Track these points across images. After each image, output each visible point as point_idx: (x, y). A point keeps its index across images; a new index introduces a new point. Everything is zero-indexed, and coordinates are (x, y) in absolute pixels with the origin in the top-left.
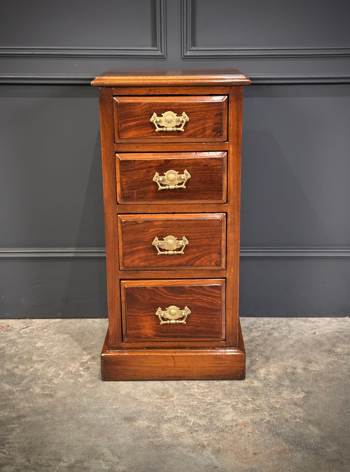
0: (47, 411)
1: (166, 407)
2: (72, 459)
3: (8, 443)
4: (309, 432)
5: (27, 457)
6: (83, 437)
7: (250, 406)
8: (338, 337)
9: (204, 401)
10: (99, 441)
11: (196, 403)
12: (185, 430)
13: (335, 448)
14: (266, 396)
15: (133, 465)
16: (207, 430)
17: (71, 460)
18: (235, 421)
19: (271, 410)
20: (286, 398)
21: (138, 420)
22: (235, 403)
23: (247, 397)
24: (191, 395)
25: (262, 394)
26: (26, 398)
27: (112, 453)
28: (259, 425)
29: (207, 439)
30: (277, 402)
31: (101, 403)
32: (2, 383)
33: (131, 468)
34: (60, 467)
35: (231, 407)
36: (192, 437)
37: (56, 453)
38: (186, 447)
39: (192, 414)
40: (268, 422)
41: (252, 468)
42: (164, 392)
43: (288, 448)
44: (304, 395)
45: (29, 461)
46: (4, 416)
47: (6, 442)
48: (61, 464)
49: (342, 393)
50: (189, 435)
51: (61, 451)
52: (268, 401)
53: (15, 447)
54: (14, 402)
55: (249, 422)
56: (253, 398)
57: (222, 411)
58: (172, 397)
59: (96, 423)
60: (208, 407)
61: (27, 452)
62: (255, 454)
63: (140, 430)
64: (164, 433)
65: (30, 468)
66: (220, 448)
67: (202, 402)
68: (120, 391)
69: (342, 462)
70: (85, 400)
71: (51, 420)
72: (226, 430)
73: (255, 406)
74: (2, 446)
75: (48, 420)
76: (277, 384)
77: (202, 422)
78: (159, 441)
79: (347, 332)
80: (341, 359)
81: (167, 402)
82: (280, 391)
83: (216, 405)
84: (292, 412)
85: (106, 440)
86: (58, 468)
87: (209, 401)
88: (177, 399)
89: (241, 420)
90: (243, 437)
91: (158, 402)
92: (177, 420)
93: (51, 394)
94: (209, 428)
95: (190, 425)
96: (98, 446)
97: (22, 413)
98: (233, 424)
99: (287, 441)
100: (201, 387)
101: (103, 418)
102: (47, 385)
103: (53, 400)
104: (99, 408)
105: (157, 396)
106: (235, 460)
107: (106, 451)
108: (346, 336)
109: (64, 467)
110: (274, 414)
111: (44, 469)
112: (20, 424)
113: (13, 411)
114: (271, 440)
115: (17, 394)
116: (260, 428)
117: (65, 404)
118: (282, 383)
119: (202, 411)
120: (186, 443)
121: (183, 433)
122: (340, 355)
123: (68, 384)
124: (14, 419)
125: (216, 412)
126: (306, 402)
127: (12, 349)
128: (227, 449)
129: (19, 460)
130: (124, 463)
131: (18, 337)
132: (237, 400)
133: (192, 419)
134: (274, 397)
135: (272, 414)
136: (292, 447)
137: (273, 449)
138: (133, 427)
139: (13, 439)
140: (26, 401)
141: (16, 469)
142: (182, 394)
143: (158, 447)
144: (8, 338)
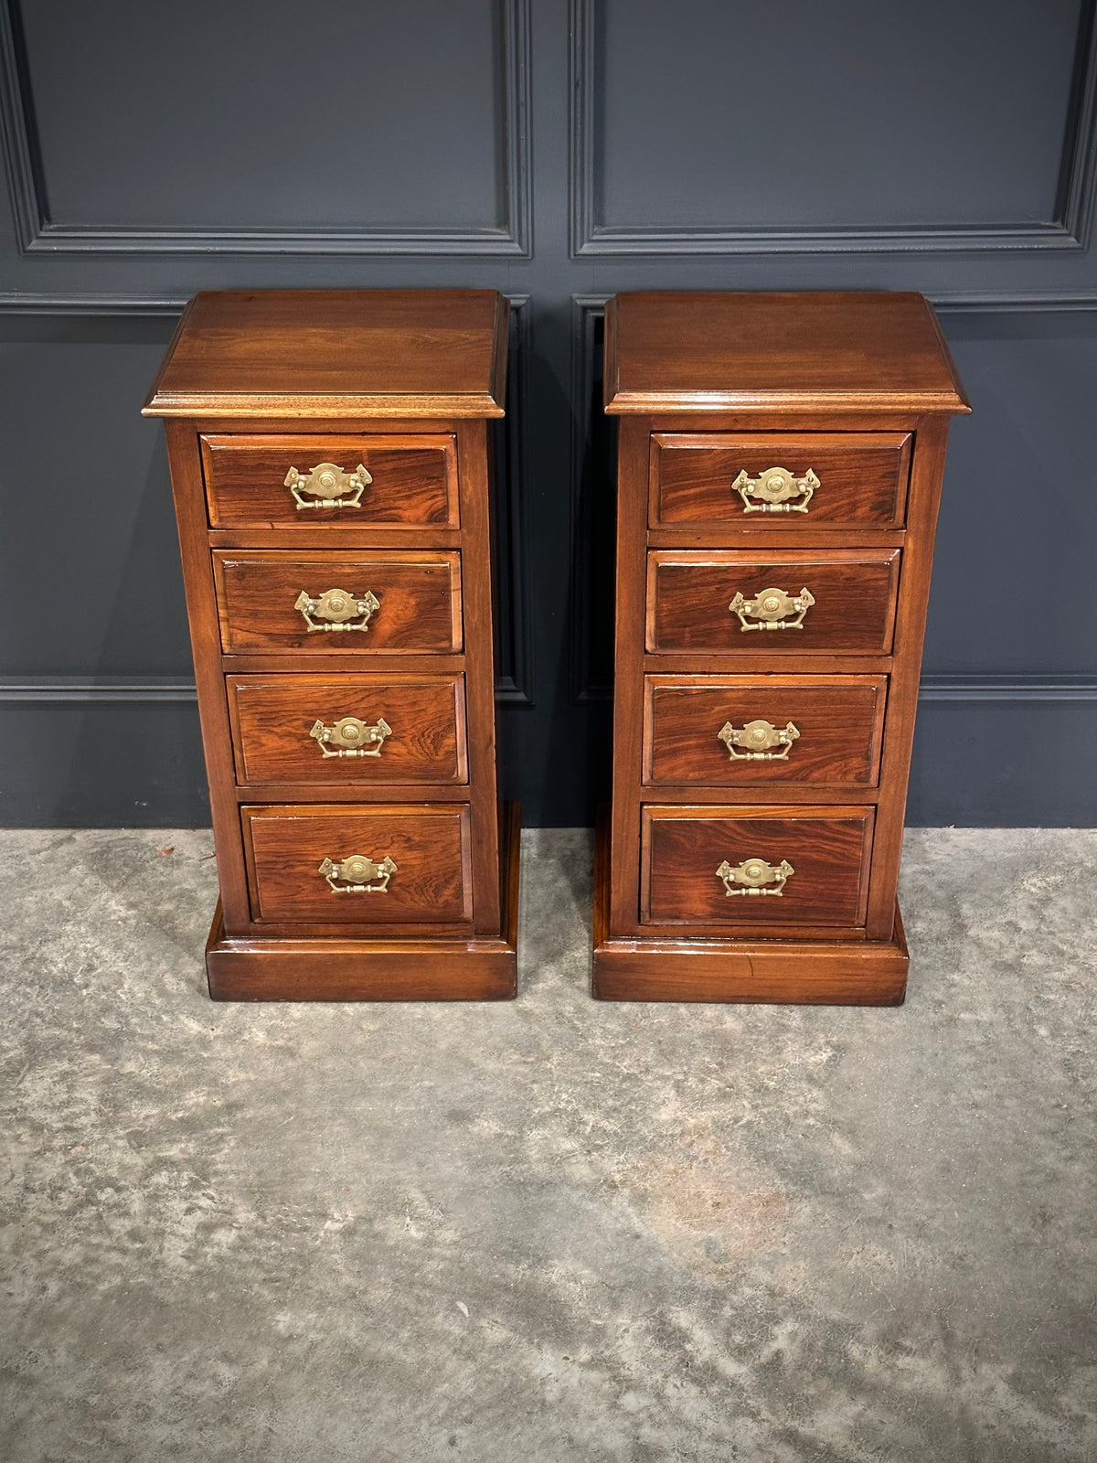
0: (286, 1093)
1: (535, 1086)
2: (349, 1213)
3: (216, 1173)
4: (832, 1151)
5: (258, 1209)
6: (367, 1160)
7: (714, 1084)
8: (922, 889)
9: (615, 1069)
10: (400, 1170)
11: (598, 1075)
12: (576, 1146)
13: (880, 1191)
14: (749, 1056)
15: (471, 1230)
16: (621, 1146)
17: (347, 1216)
18: (681, 1122)
19: (756, 1094)
20: (792, 1062)
21: (478, 1117)
22: (680, 1077)
23: (707, 1059)
24: (587, 1054)
25: (741, 1051)
26: (237, 1057)
27: (429, 1199)
28: (729, 1134)
29: (621, 1166)
30: (771, 1074)
31: (398, 1072)
32: (182, 1017)
33: (468, 1236)
34: (325, 1233)
35: (673, 1087)
36: (591, 1163)
37: (316, 1198)
38: (578, 1186)
39: (590, 1104)
40: (749, 1123)
41: (710, 1238)
42: (530, 1046)
43: (784, 1190)
44: (830, 1054)
45: (264, 1218)
46: (197, 1105)
47: (212, 1171)
48: (328, 1225)
49: (912, 1050)
50: (584, 1158)
51: (326, 1194)
52: (752, 1070)
53: (230, 1183)
54: (213, 1067)
55: (710, 1125)
56: (720, 1064)
57: (654, 1098)
58: (548, 1059)
59: (390, 1123)
60: (624, 1086)
61: (258, 1195)
62: (717, 1205)
63: (481, 1143)
64: (533, 1152)
65: (268, 1235)
66: (646, 1190)
67: (612, 1073)
68: (436, 1041)
69: (891, 1226)
70: (362, 1064)
71: (297, 1117)
72: (661, 1144)
73: (722, 1085)
74: (205, 1180)
75: (290, 1114)
76: (773, 1024)
77: (611, 1126)
78: (522, 1172)
79: (944, 873)
80: (923, 954)
81: (535, 1071)
82: (779, 1044)
83: (642, 1081)
84: (801, 1099)
85: (415, 1169)
86: (322, 1234)
87: (626, 1071)
88: (559, 1064)
89: (693, 1121)
90: (695, 1164)
91: (517, 1073)
92: (558, 1120)
93: (289, 1049)
94: (626, 1140)
95: (587, 1132)
96: (399, 1183)
97: (235, 1096)
98: (676, 1132)
99: (783, 1173)
100: (610, 1032)
101: (405, 1111)
102: (278, 1021)
103: (295, 1064)
104: (394, 1085)
105: (515, 1057)
106: (677, 1220)
107: (416, 1195)
108: (940, 885)
109: (337, 1232)
110: (763, 1105)
111: (295, 1238)
112: (234, 1125)
113: (216, 1093)
114: (751, 1170)
115: (218, 1046)
116: (732, 1140)
117: (323, 1074)
118: (784, 1021)
119: (611, 1096)
120: (578, 1177)
121: (571, 1153)
122: (921, 941)
123: (322, 1020)
124: (219, 1111)
125: (640, 1098)
126: (832, 1072)
127: (189, 918)
128: (660, 1193)
129: (243, 1215)
130: (453, 1224)
131: (198, 885)
132: (685, 1068)
133: (590, 1118)
134: (765, 1061)
135: (758, 1104)
136: (793, 1188)
137: (755, 1193)
138: (468, 1136)
139: (224, 1162)
140: (240, 1066)
141: (239, 1237)
142: (570, 1050)
143: (520, 1187)
144: (177, 887)
